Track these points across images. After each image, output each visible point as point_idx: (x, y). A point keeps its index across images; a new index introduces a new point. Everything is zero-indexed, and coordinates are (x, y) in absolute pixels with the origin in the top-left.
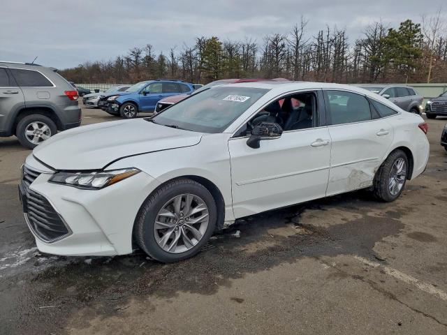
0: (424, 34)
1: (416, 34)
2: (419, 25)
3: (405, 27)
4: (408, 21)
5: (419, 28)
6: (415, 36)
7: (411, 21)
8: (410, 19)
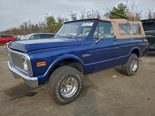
0: (128, 9)
1: (125, 9)
2: (126, 5)
3: (120, 6)
4: (121, 4)
5: (126, 6)
6: (125, 10)
7: (122, 4)
8: (122, 3)
